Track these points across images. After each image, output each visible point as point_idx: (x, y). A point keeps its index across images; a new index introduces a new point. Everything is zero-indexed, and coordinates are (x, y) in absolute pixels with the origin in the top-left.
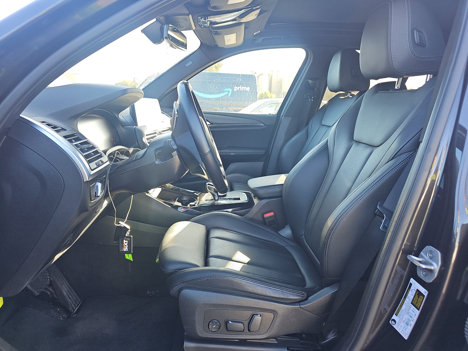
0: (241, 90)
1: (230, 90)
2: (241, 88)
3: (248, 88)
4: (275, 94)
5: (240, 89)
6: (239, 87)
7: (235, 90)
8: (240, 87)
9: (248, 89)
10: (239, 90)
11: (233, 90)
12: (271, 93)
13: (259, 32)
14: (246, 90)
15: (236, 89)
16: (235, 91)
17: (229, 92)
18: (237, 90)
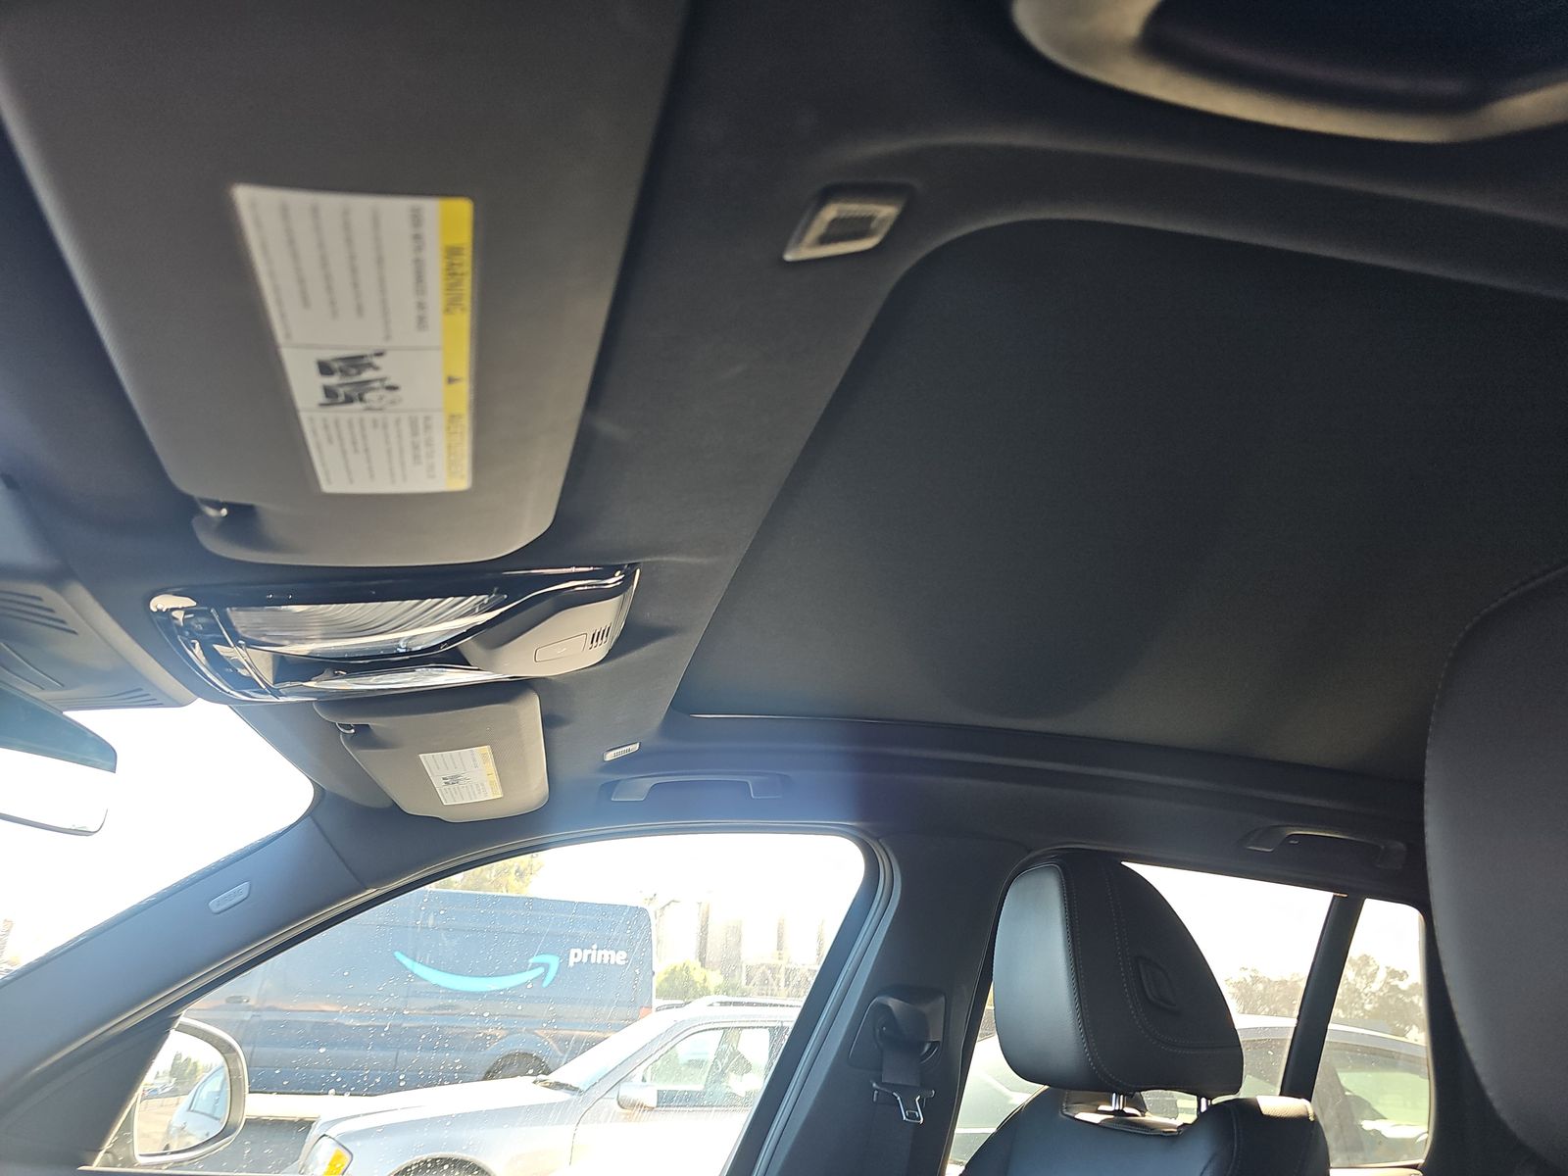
0: (593, 961)
1: (553, 961)
2: (594, 953)
3: (620, 952)
4: (719, 971)
5: (590, 955)
6: (587, 952)
7: (572, 960)
8: (589, 951)
9: (619, 958)
10: (585, 960)
11: (565, 959)
12: (703, 965)
13: (636, 747)
14: (612, 962)
15: (576, 956)
16: (571, 964)
17: (547, 967)
18: (578, 960)
